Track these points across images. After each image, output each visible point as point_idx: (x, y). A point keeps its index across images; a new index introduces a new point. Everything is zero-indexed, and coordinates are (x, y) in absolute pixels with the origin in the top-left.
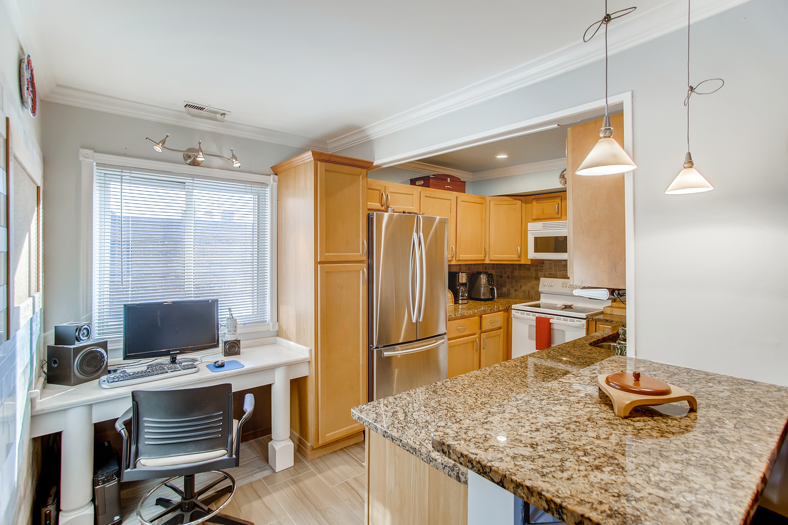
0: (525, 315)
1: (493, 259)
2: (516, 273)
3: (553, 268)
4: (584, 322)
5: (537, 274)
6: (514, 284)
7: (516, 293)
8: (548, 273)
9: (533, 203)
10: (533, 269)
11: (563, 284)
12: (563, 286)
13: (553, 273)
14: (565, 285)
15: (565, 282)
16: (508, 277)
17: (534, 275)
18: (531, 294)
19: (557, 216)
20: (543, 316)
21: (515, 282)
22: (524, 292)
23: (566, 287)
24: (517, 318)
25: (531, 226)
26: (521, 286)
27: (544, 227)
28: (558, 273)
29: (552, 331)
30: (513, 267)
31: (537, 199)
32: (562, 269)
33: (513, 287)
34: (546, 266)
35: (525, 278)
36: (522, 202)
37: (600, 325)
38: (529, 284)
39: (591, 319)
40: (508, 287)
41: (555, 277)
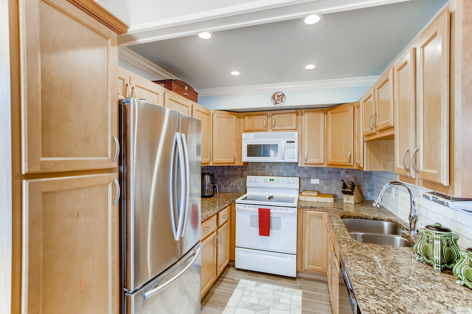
0: (247, 208)
1: (216, 162)
2: (226, 173)
3: (255, 168)
4: (296, 210)
5: (242, 173)
6: (224, 181)
7: (226, 188)
8: (251, 172)
9: (245, 118)
10: (239, 169)
11: (265, 180)
12: (265, 182)
13: (255, 172)
14: (266, 181)
15: (266, 179)
16: (219, 176)
17: (240, 174)
18: (238, 188)
19: (264, 129)
20: (263, 208)
21: (225, 179)
22: (232, 187)
23: (267, 182)
24: (240, 210)
25: (244, 136)
26: (230, 182)
27: (256, 137)
28: (259, 172)
29: (270, 218)
30: (223, 168)
31: (248, 116)
32: (262, 169)
33: (223, 184)
34: (250, 167)
35: (233, 176)
36: (236, 117)
37: (306, 211)
38: (237, 181)
39: (300, 207)
40: (219, 183)
41: (257, 175)
